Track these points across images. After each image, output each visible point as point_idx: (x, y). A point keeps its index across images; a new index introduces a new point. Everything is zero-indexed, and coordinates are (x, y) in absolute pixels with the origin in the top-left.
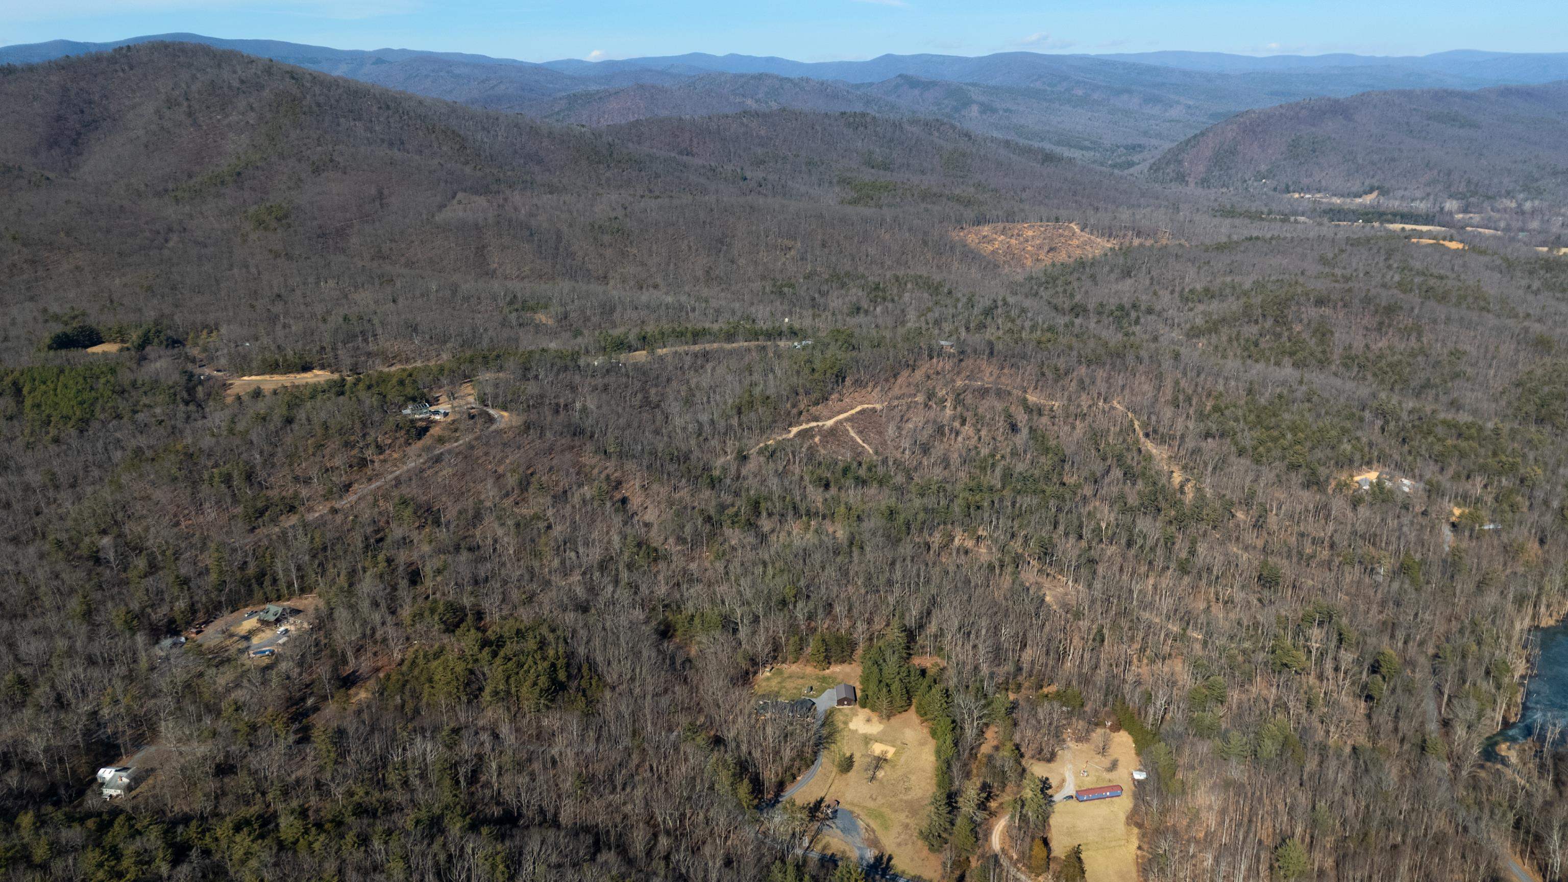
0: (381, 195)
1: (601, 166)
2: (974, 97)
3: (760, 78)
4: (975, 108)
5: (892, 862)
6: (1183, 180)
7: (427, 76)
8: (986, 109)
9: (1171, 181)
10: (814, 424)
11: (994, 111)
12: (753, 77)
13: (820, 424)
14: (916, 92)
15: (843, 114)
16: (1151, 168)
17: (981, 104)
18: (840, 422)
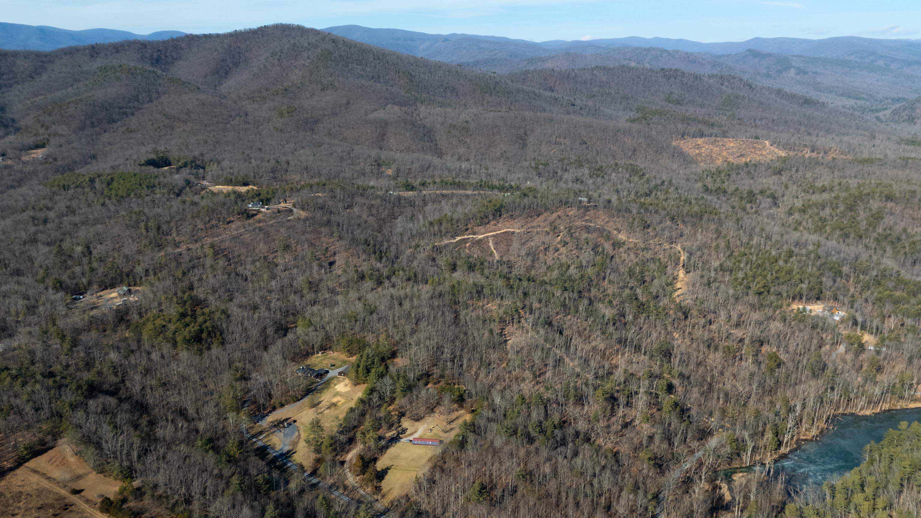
0: (348, 103)
1: (487, 95)
2: (794, 64)
3: (649, 50)
4: (793, 71)
5: (294, 455)
6: (912, 121)
7: (464, 48)
8: (800, 71)
9: (904, 121)
10: (471, 236)
11: (805, 73)
12: (645, 50)
13: (475, 236)
14: (756, 60)
15: (663, 69)
16: (892, 112)
17: (798, 68)
18: (487, 237)
